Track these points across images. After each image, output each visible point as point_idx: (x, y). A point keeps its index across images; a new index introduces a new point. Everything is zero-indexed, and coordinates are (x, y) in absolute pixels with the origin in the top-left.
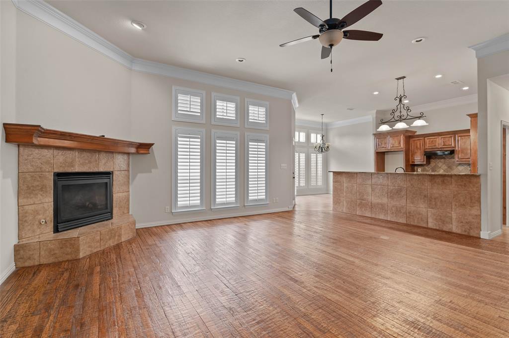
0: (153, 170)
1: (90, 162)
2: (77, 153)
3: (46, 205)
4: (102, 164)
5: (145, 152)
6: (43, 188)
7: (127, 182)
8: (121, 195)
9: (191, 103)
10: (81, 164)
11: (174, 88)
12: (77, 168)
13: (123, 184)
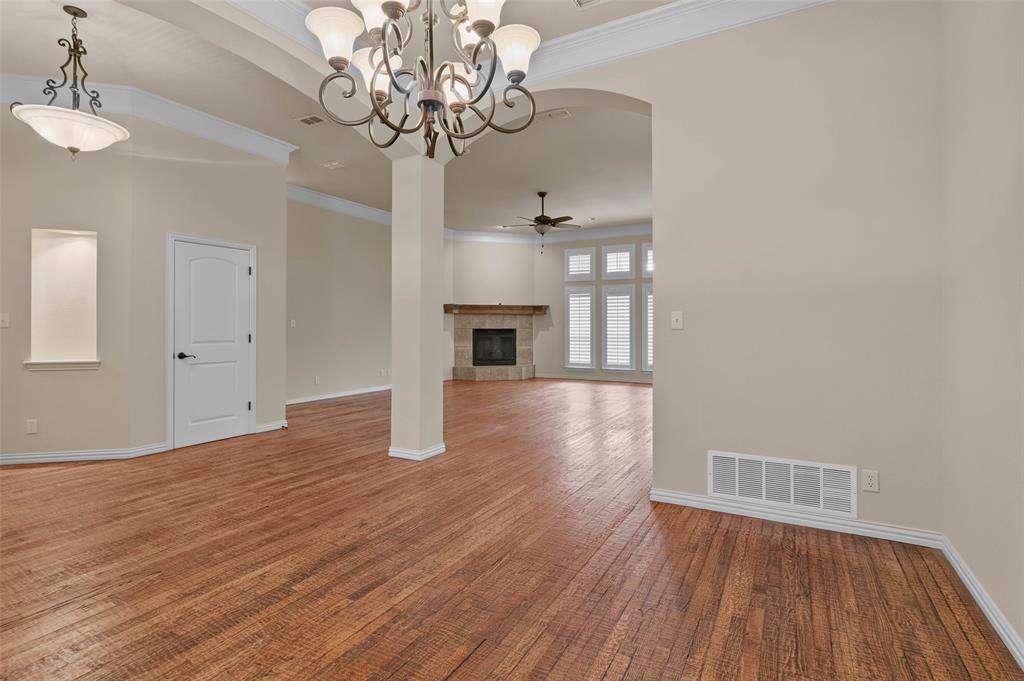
0: (550, 328)
3: (468, 348)
6: (467, 338)
7: (530, 338)
8: (524, 347)
9: (580, 264)
10: (490, 323)
11: (566, 251)
12: (487, 327)
13: (526, 339)
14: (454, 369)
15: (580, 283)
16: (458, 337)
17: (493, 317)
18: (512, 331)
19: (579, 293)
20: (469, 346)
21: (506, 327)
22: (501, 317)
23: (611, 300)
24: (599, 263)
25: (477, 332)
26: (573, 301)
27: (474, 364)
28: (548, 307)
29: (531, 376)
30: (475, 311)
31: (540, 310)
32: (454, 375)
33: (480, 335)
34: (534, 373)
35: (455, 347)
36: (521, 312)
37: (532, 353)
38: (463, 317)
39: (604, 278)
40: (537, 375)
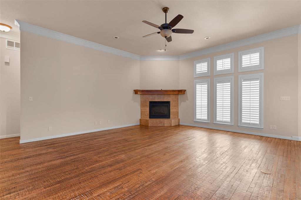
0: (187, 101)
1: (161, 98)
2: (156, 96)
3: (147, 110)
4: (165, 99)
5: (181, 93)
6: (146, 106)
7: (177, 106)
8: (174, 110)
9: (202, 67)
10: (157, 99)
11: (194, 62)
12: (156, 100)
13: (175, 106)
14: (140, 120)
15: (202, 78)
16: (142, 105)
17: (159, 96)
18: (168, 103)
19: (201, 83)
20: (148, 109)
21: (165, 100)
22: (163, 95)
23: (219, 86)
24: (212, 66)
25: (151, 102)
26: (198, 87)
27: (150, 118)
28: (186, 90)
29: (177, 124)
30: (149, 93)
31: (182, 92)
32: (140, 122)
33: (153, 105)
34: (179, 123)
35: (141, 110)
36: (172, 93)
37: (178, 113)
38: (145, 96)
39: (215, 74)
40: (181, 124)
